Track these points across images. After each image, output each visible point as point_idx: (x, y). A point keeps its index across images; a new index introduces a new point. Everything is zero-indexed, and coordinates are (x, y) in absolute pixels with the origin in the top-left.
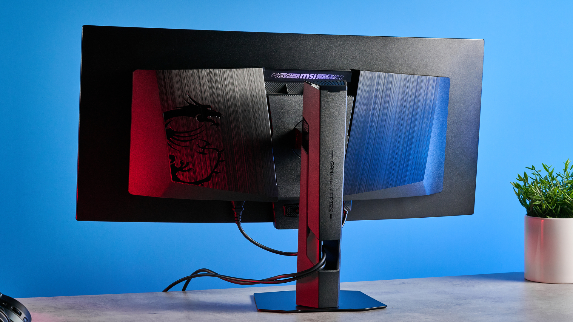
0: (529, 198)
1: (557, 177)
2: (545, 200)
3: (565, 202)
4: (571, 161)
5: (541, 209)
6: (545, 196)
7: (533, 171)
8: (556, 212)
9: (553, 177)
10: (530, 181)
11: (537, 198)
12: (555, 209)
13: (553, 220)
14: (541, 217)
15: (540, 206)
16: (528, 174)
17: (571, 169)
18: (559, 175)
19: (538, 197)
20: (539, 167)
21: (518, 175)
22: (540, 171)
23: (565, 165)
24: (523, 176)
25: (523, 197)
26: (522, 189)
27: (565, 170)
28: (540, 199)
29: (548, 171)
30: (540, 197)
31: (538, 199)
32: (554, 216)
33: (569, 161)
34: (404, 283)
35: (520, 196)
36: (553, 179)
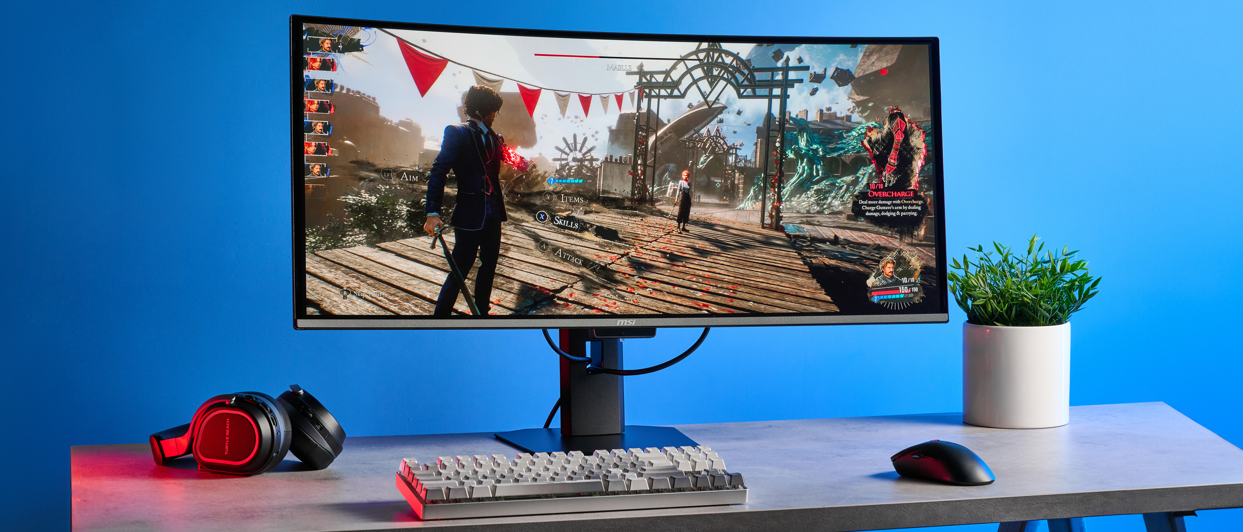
0: (971, 296)
1: (1018, 264)
2: (993, 298)
3: (1023, 301)
4: (1040, 238)
5: (986, 311)
6: (993, 291)
7: (981, 254)
8: (1009, 316)
9: (1012, 263)
10: (972, 270)
11: (979, 295)
12: (1007, 312)
13: (1005, 329)
14: (987, 324)
15: (984, 306)
16: (969, 259)
17: (1040, 250)
18: (1021, 261)
19: (982, 293)
20: (988, 248)
21: (954, 259)
22: (991, 253)
23: (1031, 243)
24: (961, 262)
25: (961, 293)
26: (960, 281)
27: (1029, 253)
28: (984, 296)
29: (1001, 254)
30: (984, 294)
31: (981, 296)
32: (1006, 323)
33: (1037, 237)
34: (770, 426)
35: (957, 293)
36: (1011, 267)
